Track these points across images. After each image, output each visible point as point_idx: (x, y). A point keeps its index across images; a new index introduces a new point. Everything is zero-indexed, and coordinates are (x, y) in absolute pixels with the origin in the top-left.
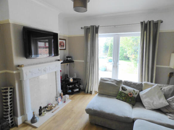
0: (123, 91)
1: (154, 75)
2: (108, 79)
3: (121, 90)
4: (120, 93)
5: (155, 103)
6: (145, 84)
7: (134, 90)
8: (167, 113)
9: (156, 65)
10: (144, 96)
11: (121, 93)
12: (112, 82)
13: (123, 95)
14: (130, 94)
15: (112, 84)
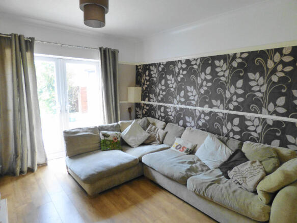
0: (106, 138)
1: (119, 113)
2: (79, 130)
3: (102, 138)
4: (104, 143)
5: (139, 138)
6: (121, 123)
7: (116, 134)
8: (151, 143)
9: (120, 101)
10: (128, 136)
11: (105, 141)
12: (86, 132)
13: (109, 143)
14: (115, 139)
15: (88, 134)
